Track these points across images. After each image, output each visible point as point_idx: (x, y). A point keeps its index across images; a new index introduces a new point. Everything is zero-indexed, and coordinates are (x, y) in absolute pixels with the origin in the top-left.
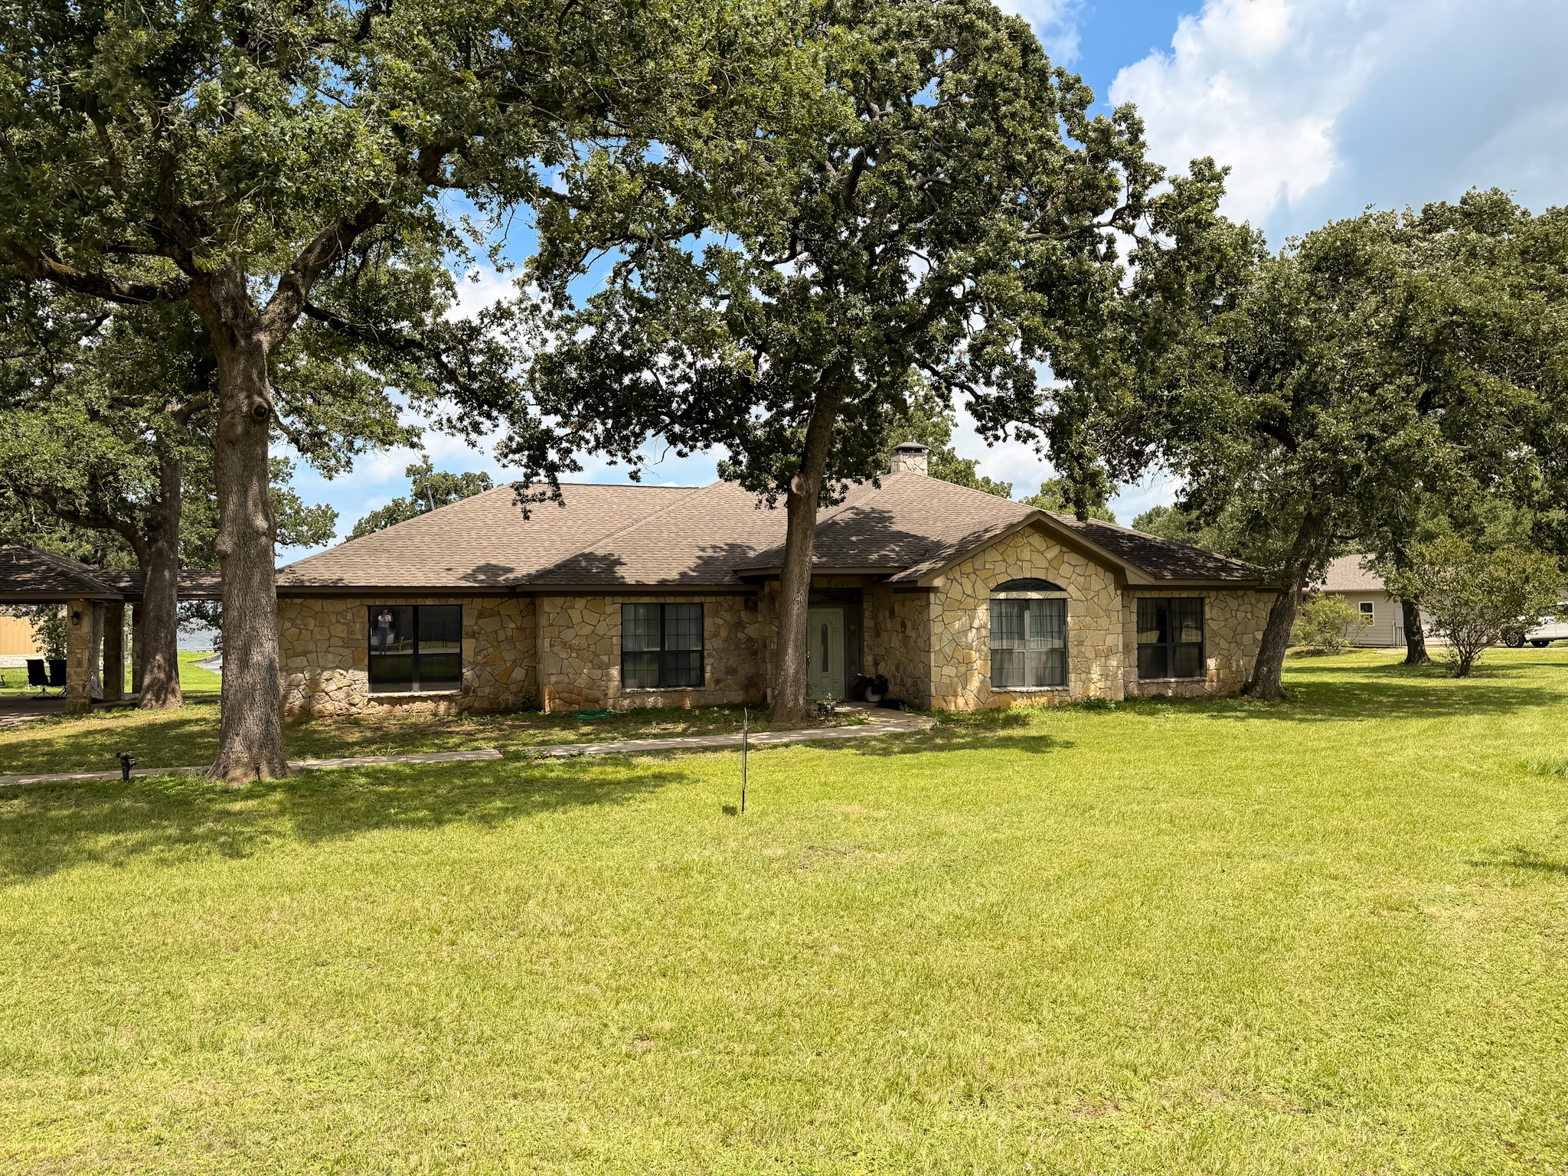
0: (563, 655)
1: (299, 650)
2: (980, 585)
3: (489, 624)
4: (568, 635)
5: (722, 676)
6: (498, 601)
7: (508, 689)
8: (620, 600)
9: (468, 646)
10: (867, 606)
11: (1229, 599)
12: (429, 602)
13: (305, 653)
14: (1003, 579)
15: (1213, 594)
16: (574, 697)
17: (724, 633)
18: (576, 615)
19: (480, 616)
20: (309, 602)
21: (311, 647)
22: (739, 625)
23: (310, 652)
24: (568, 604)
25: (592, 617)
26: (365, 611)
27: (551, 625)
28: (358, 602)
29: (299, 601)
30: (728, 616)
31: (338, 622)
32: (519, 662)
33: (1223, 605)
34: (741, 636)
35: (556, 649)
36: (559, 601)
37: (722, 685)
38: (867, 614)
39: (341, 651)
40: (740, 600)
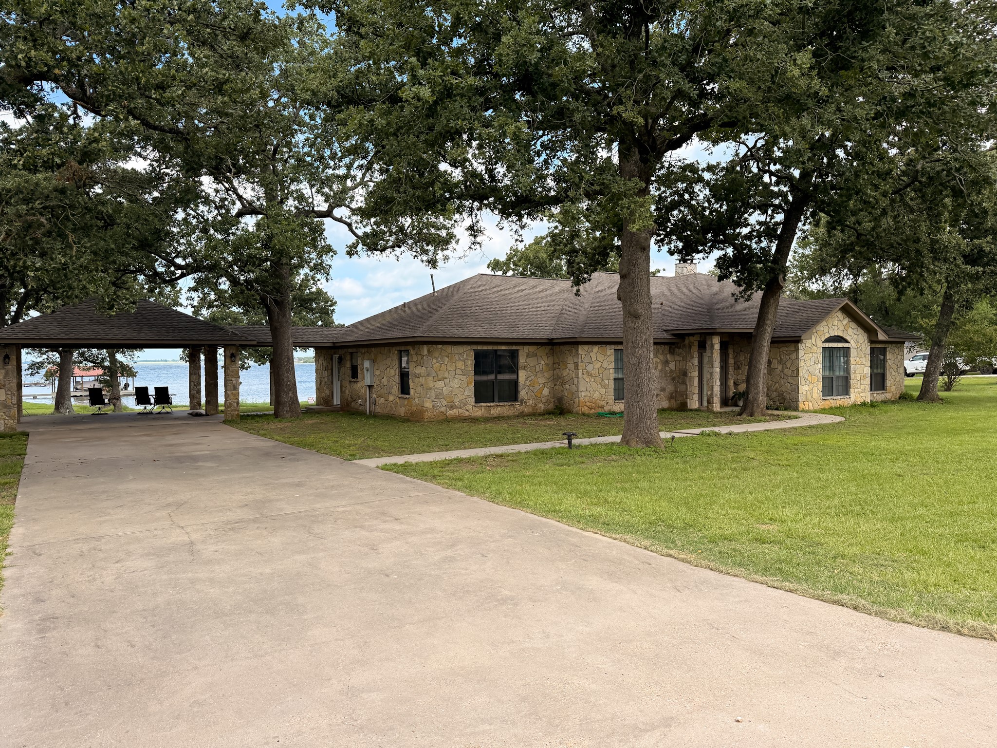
0: (588, 380)
1: (440, 377)
2: (818, 339)
3: (532, 362)
4: (590, 368)
5: (659, 393)
6: (536, 347)
7: (541, 401)
8: (613, 347)
9: (522, 374)
10: (731, 351)
11: (896, 349)
12: (503, 348)
13: (443, 379)
14: (827, 336)
15: (890, 345)
16: (593, 404)
17: (660, 367)
18: (593, 355)
19: (528, 356)
20: (445, 347)
21: (446, 375)
22: (666, 363)
23: (446, 378)
24: (590, 349)
25: (600, 357)
26: (472, 354)
27: (582, 362)
28: (469, 347)
29: (440, 346)
30: (661, 357)
31: (459, 359)
32: (546, 384)
33: (893, 352)
34: (667, 369)
35: (585, 376)
36: (586, 347)
37: (659, 398)
38: (731, 356)
39: (461, 377)
40: (667, 347)
